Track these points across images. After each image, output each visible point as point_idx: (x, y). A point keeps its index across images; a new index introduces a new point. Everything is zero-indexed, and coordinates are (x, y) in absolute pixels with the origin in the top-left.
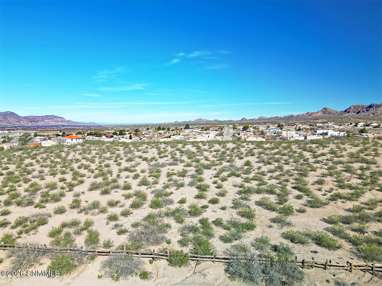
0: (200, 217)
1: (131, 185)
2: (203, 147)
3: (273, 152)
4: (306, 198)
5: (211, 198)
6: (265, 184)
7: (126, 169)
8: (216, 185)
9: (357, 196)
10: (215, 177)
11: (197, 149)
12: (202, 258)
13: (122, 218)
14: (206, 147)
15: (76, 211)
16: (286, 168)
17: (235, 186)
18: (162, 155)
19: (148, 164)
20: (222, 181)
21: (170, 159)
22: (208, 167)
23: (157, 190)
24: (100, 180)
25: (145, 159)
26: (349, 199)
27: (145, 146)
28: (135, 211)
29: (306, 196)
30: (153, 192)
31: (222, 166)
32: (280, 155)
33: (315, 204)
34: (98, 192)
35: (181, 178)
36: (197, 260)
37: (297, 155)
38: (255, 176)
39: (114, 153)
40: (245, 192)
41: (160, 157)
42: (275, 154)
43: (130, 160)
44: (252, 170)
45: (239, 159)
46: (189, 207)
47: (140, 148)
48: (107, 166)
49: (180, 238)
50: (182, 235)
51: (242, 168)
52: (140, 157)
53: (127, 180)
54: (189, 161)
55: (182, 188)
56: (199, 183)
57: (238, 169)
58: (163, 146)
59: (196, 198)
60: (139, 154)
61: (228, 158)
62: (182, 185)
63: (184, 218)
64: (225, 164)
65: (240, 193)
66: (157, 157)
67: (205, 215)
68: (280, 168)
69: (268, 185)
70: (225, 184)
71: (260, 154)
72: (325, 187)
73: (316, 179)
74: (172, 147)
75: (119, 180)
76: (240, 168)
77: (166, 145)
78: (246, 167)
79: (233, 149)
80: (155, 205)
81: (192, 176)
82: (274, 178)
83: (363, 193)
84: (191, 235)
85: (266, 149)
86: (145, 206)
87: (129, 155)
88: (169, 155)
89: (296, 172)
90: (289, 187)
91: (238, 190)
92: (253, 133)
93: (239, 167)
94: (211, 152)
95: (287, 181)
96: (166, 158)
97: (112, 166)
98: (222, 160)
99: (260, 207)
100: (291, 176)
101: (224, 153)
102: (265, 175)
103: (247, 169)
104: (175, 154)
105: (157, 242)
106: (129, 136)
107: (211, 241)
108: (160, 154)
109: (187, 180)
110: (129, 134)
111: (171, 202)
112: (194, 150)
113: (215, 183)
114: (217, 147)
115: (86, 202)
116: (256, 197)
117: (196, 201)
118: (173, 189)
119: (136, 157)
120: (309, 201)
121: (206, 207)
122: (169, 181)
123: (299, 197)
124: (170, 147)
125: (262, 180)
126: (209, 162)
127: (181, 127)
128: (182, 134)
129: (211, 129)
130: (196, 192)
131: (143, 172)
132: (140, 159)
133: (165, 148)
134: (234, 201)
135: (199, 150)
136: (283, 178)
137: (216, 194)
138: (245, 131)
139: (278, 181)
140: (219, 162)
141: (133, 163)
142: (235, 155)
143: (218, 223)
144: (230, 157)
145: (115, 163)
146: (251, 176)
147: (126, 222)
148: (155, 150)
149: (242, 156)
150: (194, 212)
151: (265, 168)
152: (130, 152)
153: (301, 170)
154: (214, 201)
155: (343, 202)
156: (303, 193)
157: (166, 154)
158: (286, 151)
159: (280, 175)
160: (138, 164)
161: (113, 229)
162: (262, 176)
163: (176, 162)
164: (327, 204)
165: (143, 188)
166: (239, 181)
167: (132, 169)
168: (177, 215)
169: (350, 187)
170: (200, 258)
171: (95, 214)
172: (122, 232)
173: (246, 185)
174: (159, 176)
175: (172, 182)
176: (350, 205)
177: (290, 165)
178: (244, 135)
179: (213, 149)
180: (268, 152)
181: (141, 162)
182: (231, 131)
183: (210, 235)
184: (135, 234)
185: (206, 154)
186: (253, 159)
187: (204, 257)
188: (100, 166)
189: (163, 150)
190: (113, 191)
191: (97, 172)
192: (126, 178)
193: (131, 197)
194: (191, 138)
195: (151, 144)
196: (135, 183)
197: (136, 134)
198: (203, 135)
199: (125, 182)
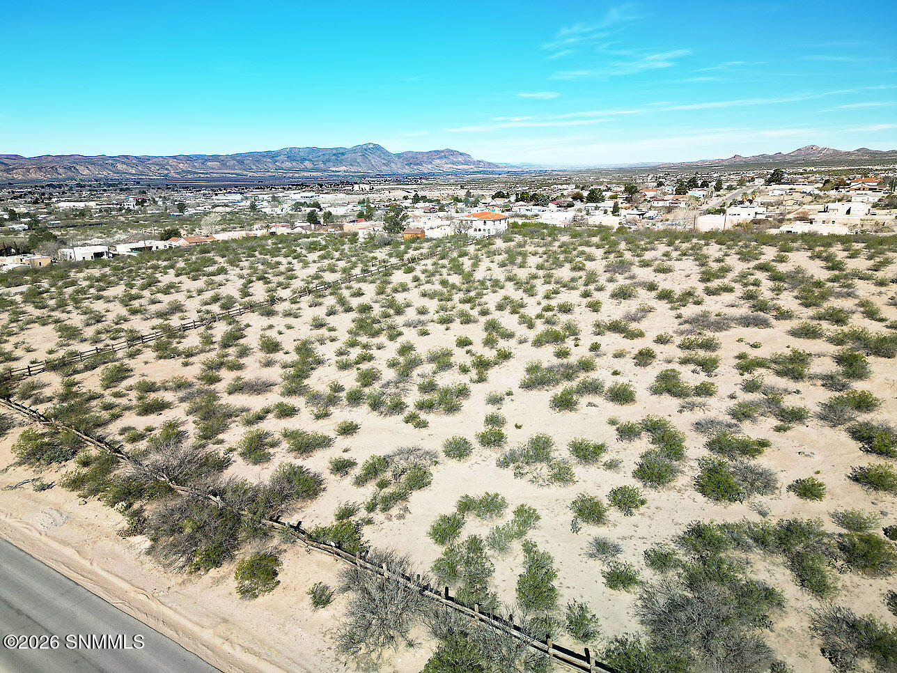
7: (615, 327)
11: (828, 268)
13: (613, 514)
14: (861, 264)
15: (493, 454)
18: (715, 283)
19: (674, 313)
21: (742, 302)
23: (713, 423)
24: (548, 355)
25: (665, 296)
27: (662, 248)
28: (651, 495)
30: (700, 427)
34: (546, 397)
39: (580, 269)
41: (710, 292)
43: (622, 294)
47: (648, 255)
48: (565, 309)
50: (831, 656)
52: (652, 287)
53: (619, 364)
55: (798, 429)
56: (859, 417)
58: (713, 250)
60: (645, 274)
62: (799, 416)
66: (700, 288)
74: (744, 258)
75: (598, 361)
77: (723, 247)
81: (830, 382)
87: (621, 280)
88: (737, 286)
94: (882, 283)
96: (726, 297)
97: (577, 309)
104: (756, 284)
106: (611, 203)
108: (708, 280)
109: (812, 396)
110: (612, 198)
111: (768, 483)
112: (817, 270)
115: (517, 427)
118: (765, 427)
119: (640, 285)
124: (739, 257)
128: (758, 199)
129: (855, 185)
131: (661, 340)
132: (649, 293)
133: (722, 261)
141: (631, 306)
145: (585, 301)
148: (689, 265)
152: (622, 267)
157: (725, 281)
160: (646, 311)
161: (591, 557)
163: (761, 314)
165: (668, 406)
167: (633, 326)
171: (541, 482)
174: (715, 363)
175: (758, 396)
181: (654, 303)
188: (548, 309)
189: (715, 266)
190: (584, 400)
191: (540, 327)
192: (616, 356)
193: (638, 435)
194: (789, 213)
195: (677, 242)
196: (642, 380)
197: (628, 200)
198: (831, 206)
199: (615, 373)
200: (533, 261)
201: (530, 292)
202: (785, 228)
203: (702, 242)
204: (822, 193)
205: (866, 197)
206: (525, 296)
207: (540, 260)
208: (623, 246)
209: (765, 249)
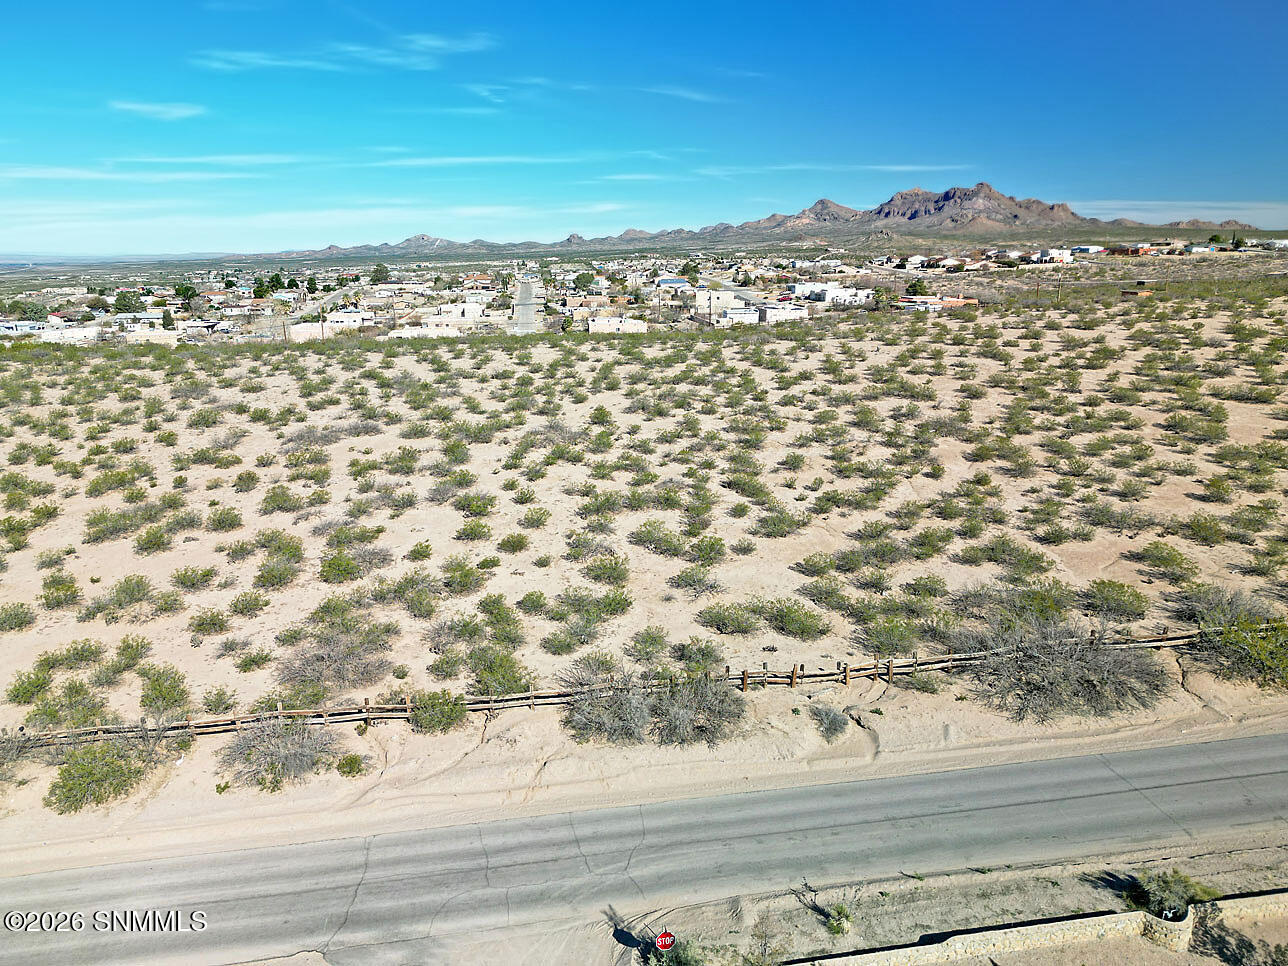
0: (481, 595)
1: (236, 512)
2: (455, 365)
3: (671, 373)
4: (756, 512)
5: (504, 537)
6: (650, 479)
7: (202, 458)
8: (512, 494)
9: (876, 494)
10: (507, 467)
11: (435, 371)
12: (501, 701)
13: (237, 621)
14: (465, 363)
15: (69, 615)
16: (707, 424)
17: (569, 492)
18: (318, 397)
19: (275, 433)
20: (531, 480)
21: (350, 412)
22: (481, 436)
23: (330, 525)
24: (114, 502)
25: (260, 417)
26: (858, 505)
27: (246, 364)
28: (274, 596)
29: (755, 507)
30: (317, 532)
31: (526, 428)
32: (691, 383)
33: (777, 526)
34: (126, 544)
35: (403, 479)
36: (488, 709)
37: (734, 381)
38: (622, 457)
39: (134, 398)
40: (600, 509)
41: (313, 407)
42: (677, 381)
43: (203, 422)
44: (612, 438)
45: (574, 402)
46: (446, 568)
47: (229, 374)
48: (125, 448)
49: (432, 658)
50: (436, 649)
51: (585, 433)
52: (241, 409)
53: (214, 495)
54: (416, 415)
55: (409, 512)
56: (461, 493)
57: (574, 439)
58: (312, 361)
59: (458, 538)
60: (232, 395)
61: (540, 399)
62: (409, 502)
63: (433, 603)
64: (535, 422)
65: (584, 512)
66: (301, 405)
67: (492, 588)
68: (691, 426)
69: (659, 481)
70: (538, 487)
71: (635, 383)
72: (804, 477)
73: (783, 454)
74: (348, 367)
75: (188, 497)
76: (580, 434)
77: (323, 357)
78: (597, 430)
79: (554, 367)
80: (336, 571)
81: (437, 470)
82: (674, 460)
83: (892, 485)
84: (462, 648)
85: (649, 364)
86: (302, 578)
87: (197, 405)
88: (344, 398)
89: (732, 436)
90: (714, 486)
91: (580, 506)
92: (605, 299)
93: (575, 430)
94: (483, 380)
95: (709, 465)
96: (333, 410)
97: (142, 447)
98: (524, 408)
99: (640, 549)
100: (718, 450)
101: (525, 382)
102: (651, 452)
103: (601, 435)
104: (363, 393)
105: (368, 676)
106: (158, 313)
107: (517, 655)
108: (310, 395)
109: (422, 485)
110: (157, 304)
111: (384, 558)
112: (424, 373)
113: (510, 486)
114: (501, 360)
115: (94, 581)
116: (627, 522)
117: (461, 549)
118: (380, 517)
119: (225, 408)
120: (762, 521)
121: (494, 563)
122: (365, 489)
123: (738, 512)
124: (341, 366)
125: (643, 469)
126: (481, 420)
127: (355, 271)
128: (364, 303)
129: (468, 284)
130: (458, 520)
131: (264, 463)
132: (239, 416)
133: (323, 372)
134: (569, 537)
135: (442, 374)
136: (699, 457)
137: (520, 523)
138: (581, 293)
139: (684, 468)
140: (512, 414)
141: (220, 432)
142: (559, 388)
143: (532, 604)
144: (545, 398)
145: (152, 436)
146: (612, 456)
147: (258, 632)
148: (284, 379)
149: (582, 391)
150: (461, 581)
151: (649, 431)
152: (197, 389)
153: (745, 431)
154: (514, 545)
155: (843, 515)
156: (750, 499)
157: (330, 393)
158: (706, 370)
159: (692, 448)
160: (239, 436)
161: (219, 657)
162: (644, 456)
163: (371, 422)
164: (805, 524)
165: (281, 521)
166: (579, 475)
167: (225, 454)
168: (413, 596)
169: (863, 471)
170: (495, 701)
171: (143, 618)
172: (251, 664)
173: (602, 486)
174: (326, 474)
175: (372, 494)
176: (858, 520)
177: (718, 415)
178: (581, 305)
179: (488, 370)
180: (655, 374)
181: (247, 426)
182: (537, 287)
183: (515, 641)
184: (297, 664)
185: (467, 387)
186: (613, 402)
187: (507, 697)
188: (99, 451)
189: (316, 379)
190: (178, 538)
191: (92, 474)
192: (209, 488)
193: (250, 553)
194: (400, 318)
195: (265, 355)
196: (248, 506)
197: (186, 308)
198: (444, 307)
199: (213, 504)
200: (52, 395)
201: (63, 434)
202: (393, 334)
203: (298, 353)
204: (434, 294)
205: (480, 297)
206: (54, 441)
207: (65, 393)
208: (191, 365)
209: (370, 355)
